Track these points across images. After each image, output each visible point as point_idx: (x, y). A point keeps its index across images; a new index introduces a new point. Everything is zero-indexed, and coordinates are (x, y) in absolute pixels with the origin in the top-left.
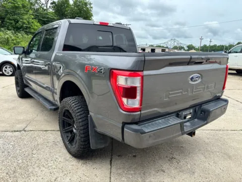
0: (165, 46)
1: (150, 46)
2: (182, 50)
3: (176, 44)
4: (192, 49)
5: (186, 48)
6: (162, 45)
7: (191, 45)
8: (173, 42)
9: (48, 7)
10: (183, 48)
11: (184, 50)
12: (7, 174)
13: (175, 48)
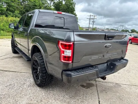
0: (117, 29)
1: (107, 29)
2: (128, 32)
3: (123, 28)
4: (134, 32)
5: (130, 31)
6: (114, 29)
7: (134, 29)
8: (121, 27)
9: (51, 5)
10: (128, 31)
11: (129, 32)
12: (37, 102)
13: (123, 31)
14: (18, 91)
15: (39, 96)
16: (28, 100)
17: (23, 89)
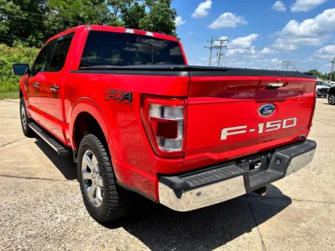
14: (67, 226)
15: (120, 237)
16: (95, 246)
17: (78, 221)
